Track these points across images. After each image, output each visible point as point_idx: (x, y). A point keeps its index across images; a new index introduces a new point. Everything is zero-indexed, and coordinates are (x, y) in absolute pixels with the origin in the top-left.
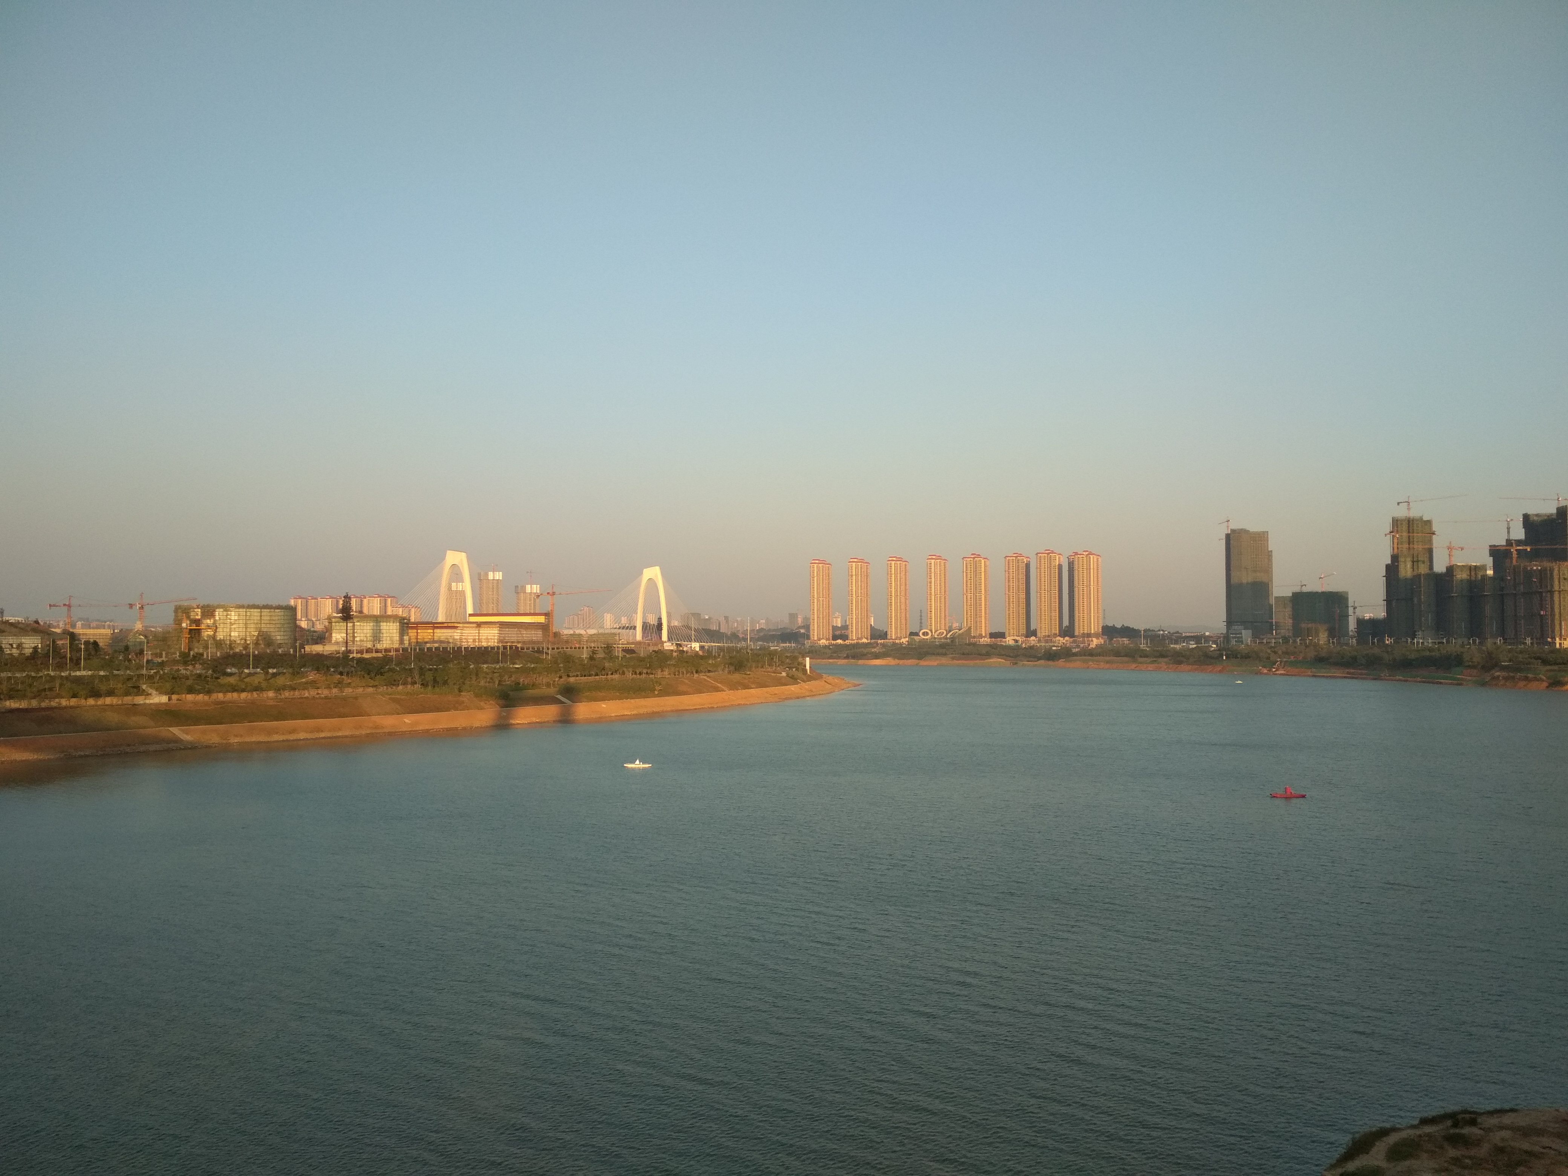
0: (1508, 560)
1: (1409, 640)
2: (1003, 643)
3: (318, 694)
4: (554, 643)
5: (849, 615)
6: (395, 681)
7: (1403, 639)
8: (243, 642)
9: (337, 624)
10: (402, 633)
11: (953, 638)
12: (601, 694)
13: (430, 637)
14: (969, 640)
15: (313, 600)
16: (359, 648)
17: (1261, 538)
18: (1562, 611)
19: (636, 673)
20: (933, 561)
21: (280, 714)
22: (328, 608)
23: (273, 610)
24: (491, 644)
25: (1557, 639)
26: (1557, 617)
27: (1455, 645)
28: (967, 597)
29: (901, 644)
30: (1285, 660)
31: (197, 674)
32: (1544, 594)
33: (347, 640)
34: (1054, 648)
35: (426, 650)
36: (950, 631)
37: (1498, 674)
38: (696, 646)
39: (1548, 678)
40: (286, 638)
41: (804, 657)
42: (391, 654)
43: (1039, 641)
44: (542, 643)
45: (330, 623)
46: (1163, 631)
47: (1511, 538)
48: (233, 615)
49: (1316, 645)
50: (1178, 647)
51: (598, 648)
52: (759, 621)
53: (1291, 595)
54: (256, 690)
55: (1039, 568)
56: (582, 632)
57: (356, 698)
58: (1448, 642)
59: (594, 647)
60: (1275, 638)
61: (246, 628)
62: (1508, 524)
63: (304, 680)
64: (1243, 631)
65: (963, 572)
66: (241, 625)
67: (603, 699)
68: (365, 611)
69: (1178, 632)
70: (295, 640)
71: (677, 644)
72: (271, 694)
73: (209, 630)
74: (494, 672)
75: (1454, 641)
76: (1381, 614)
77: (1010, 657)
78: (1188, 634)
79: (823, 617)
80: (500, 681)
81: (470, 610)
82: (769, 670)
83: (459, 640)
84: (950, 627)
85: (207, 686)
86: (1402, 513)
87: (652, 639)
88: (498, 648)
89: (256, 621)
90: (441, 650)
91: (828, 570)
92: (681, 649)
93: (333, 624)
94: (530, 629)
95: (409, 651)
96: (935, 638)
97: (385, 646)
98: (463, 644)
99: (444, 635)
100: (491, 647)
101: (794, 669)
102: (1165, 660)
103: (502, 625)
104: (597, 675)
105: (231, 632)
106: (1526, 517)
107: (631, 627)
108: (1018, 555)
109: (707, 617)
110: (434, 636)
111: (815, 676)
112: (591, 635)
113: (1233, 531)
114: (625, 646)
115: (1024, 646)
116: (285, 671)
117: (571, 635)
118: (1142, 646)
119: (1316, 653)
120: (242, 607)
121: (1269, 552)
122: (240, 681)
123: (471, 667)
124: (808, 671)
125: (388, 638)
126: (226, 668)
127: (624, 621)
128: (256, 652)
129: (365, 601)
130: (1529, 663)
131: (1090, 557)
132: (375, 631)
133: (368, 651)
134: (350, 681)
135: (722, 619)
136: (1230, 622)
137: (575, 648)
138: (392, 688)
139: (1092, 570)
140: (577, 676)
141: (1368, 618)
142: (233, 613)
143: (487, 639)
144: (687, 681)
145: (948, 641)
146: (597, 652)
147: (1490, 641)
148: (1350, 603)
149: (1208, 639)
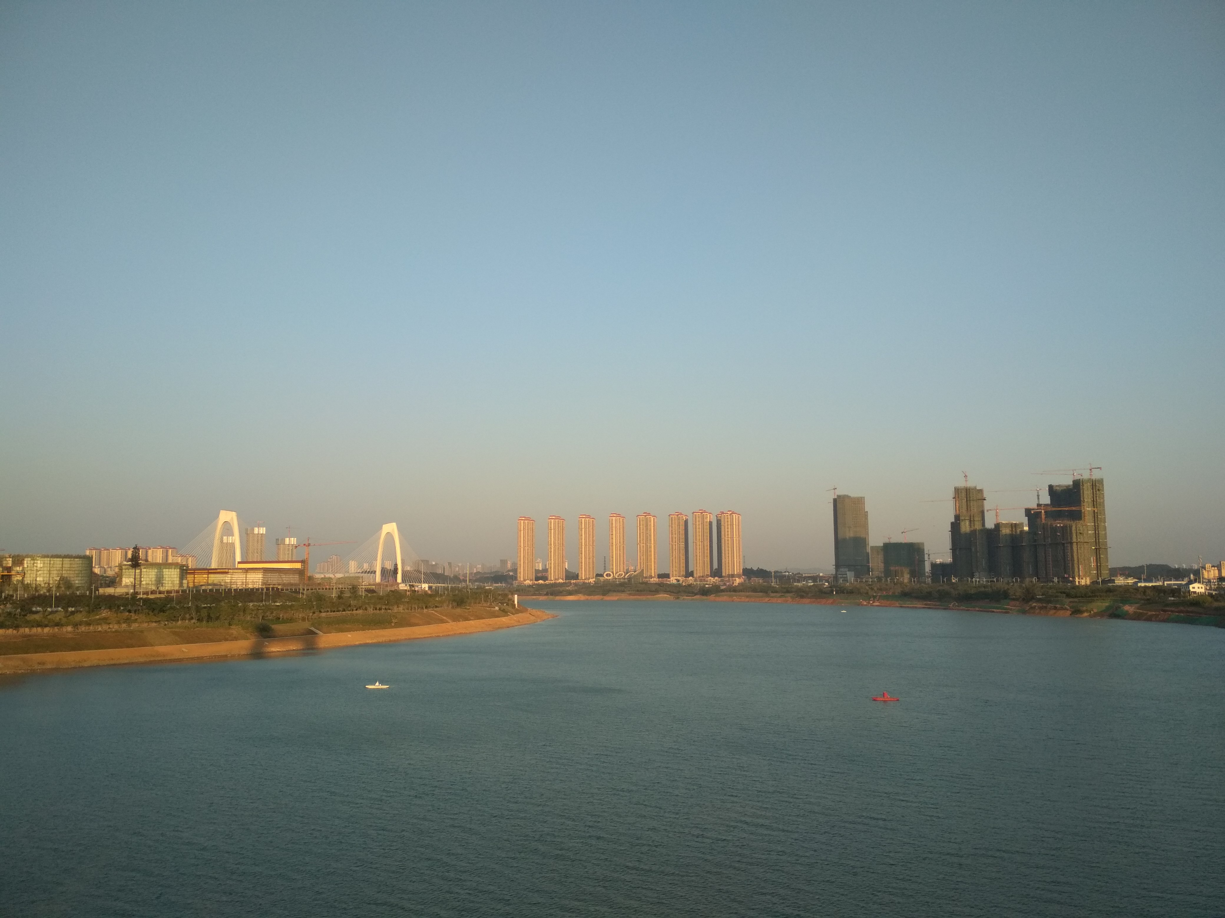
0: (1038, 520)
1: (969, 579)
2: (668, 582)
3: (109, 628)
4: (308, 585)
5: (548, 561)
6: (175, 617)
7: (965, 579)
8: (46, 585)
9: (127, 570)
10: (182, 578)
11: (630, 579)
12: (348, 626)
13: (205, 581)
14: (642, 579)
15: (105, 551)
16: (145, 590)
17: (859, 502)
18: (1079, 557)
19: (376, 609)
20: (614, 518)
21: (76, 645)
22: (118, 557)
23: (72, 559)
24: (256, 586)
25: (1077, 578)
26: (1076, 562)
27: (1002, 583)
28: (640, 546)
29: (589, 583)
30: (879, 594)
31: (8, 612)
32: (1066, 545)
33: (135, 583)
34: (707, 586)
35: (201, 592)
36: (627, 573)
37: (1034, 604)
38: (425, 586)
39: (1070, 608)
40: (83, 582)
41: (513, 594)
42: (172, 595)
43: (695, 580)
44: (299, 585)
45: (121, 569)
46: (788, 572)
47: (1040, 503)
48: (39, 564)
49: (902, 583)
50: (799, 584)
51: (345, 588)
52: (477, 566)
53: (882, 545)
54: (56, 626)
55: (695, 524)
56: (332, 576)
57: (142, 632)
58: (997, 581)
59: (342, 588)
60: (872, 578)
61: (50, 574)
62: (1038, 493)
63: (98, 617)
64: (848, 573)
65: (637, 527)
66: (45, 572)
67: (349, 630)
68: (150, 559)
69: (799, 574)
70: (91, 585)
71: (410, 585)
72: (69, 629)
73: (18, 576)
74: (258, 610)
75: (1001, 580)
76: (949, 559)
77: (673, 592)
78: (807, 575)
79: (528, 563)
80: (263, 617)
81: (238, 558)
82: (485, 605)
83: (229, 583)
84: (627, 570)
85: (16, 622)
86: (962, 484)
87: (389, 581)
88: (262, 589)
89: (58, 569)
90: (214, 591)
91: (532, 525)
92: (413, 589)
93: (124, 571)
94: (288, 573)
95: (187, 592)
96: (616, 579)
97: (167, 588)
98: (233, 586)
99: (217, 579)
100: (256, 589)
101: (505, 604)
102: (791, 594)
103: (266, 570)
104: (344, 610)
105: (36, 577)
106: (1051, 487)
107: (372, 571)
108: (679, 514)
109: (434, 563)
110: (208, 580)
111: (522, 609)
112: (339, 578)
113: (839, 496)
114: (368, 587)
115: (684, 584)
116: (82, 609)
117: (322, 578)
118: (773, 584)
119: (901, 589)
120: (47, 557)
121: (865, 512)
122: (44, 617)
123: (239, 605)
124: (516, 606)
125: (170, 582)
126: (32, 607)
127: (366, 566)
128: (58, 594)
129: (150, 552)
130: (1057, 597)
131: (733, 516)
132: (159, 576)
133: (153, 592)
134: (137, 618)
135: (446, 565)
136: (838, 566)
137: (326, 589)
138: (172, 623)
139: (734, 526)
140: (328, 611)
141: (939, 562)
142: (39, 562)
143: (253, 582)
144: (418, 615)
145: (626, 580)
146: (344, 592)
147: (1027, 580)
148: (926, 551)
149: (821, 579)
